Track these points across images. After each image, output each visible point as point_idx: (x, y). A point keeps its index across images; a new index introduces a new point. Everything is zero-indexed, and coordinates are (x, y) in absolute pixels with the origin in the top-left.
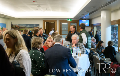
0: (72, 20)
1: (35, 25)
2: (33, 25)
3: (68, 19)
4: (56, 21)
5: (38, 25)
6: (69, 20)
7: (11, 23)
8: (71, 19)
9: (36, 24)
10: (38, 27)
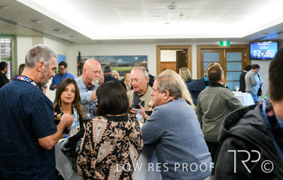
0: (231, 43)
1: (136, 58)
2: (133, 57)
3: (221, 40)
4: (190, 46)
5: (145, 58)
6: (225, 44)
7: (79, 53)
8: (229, 40)
9: (138, 56)
10: (145, 62)
